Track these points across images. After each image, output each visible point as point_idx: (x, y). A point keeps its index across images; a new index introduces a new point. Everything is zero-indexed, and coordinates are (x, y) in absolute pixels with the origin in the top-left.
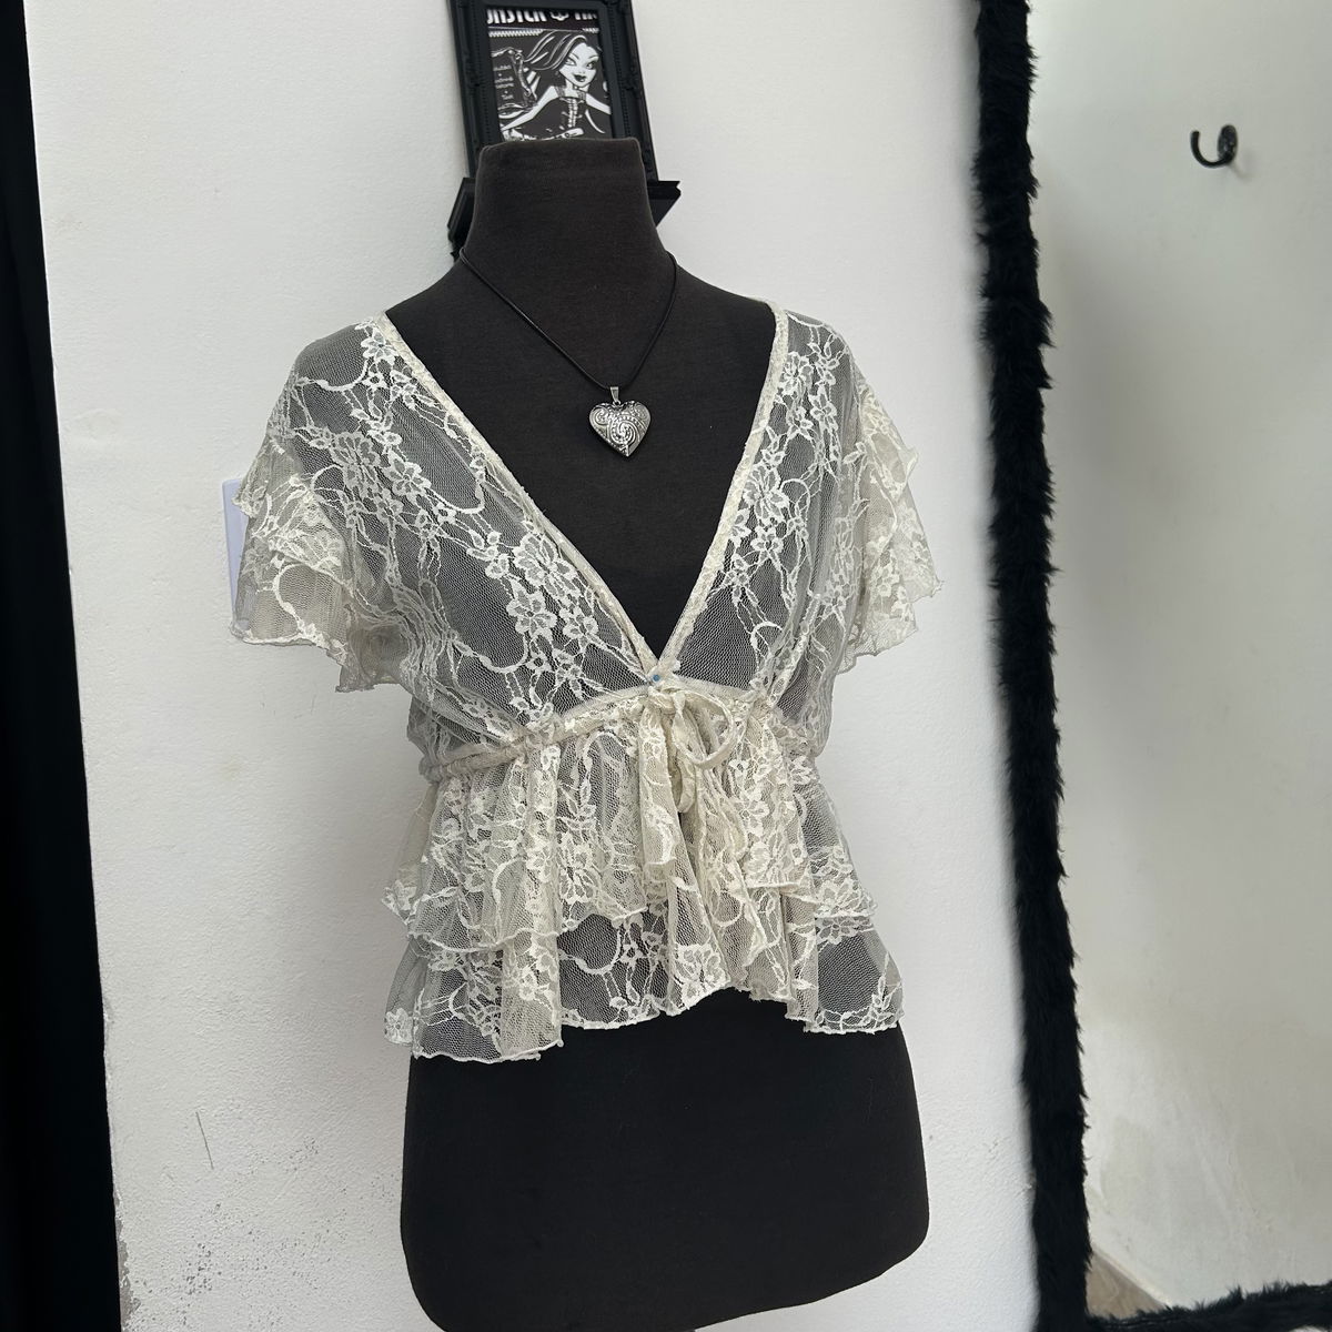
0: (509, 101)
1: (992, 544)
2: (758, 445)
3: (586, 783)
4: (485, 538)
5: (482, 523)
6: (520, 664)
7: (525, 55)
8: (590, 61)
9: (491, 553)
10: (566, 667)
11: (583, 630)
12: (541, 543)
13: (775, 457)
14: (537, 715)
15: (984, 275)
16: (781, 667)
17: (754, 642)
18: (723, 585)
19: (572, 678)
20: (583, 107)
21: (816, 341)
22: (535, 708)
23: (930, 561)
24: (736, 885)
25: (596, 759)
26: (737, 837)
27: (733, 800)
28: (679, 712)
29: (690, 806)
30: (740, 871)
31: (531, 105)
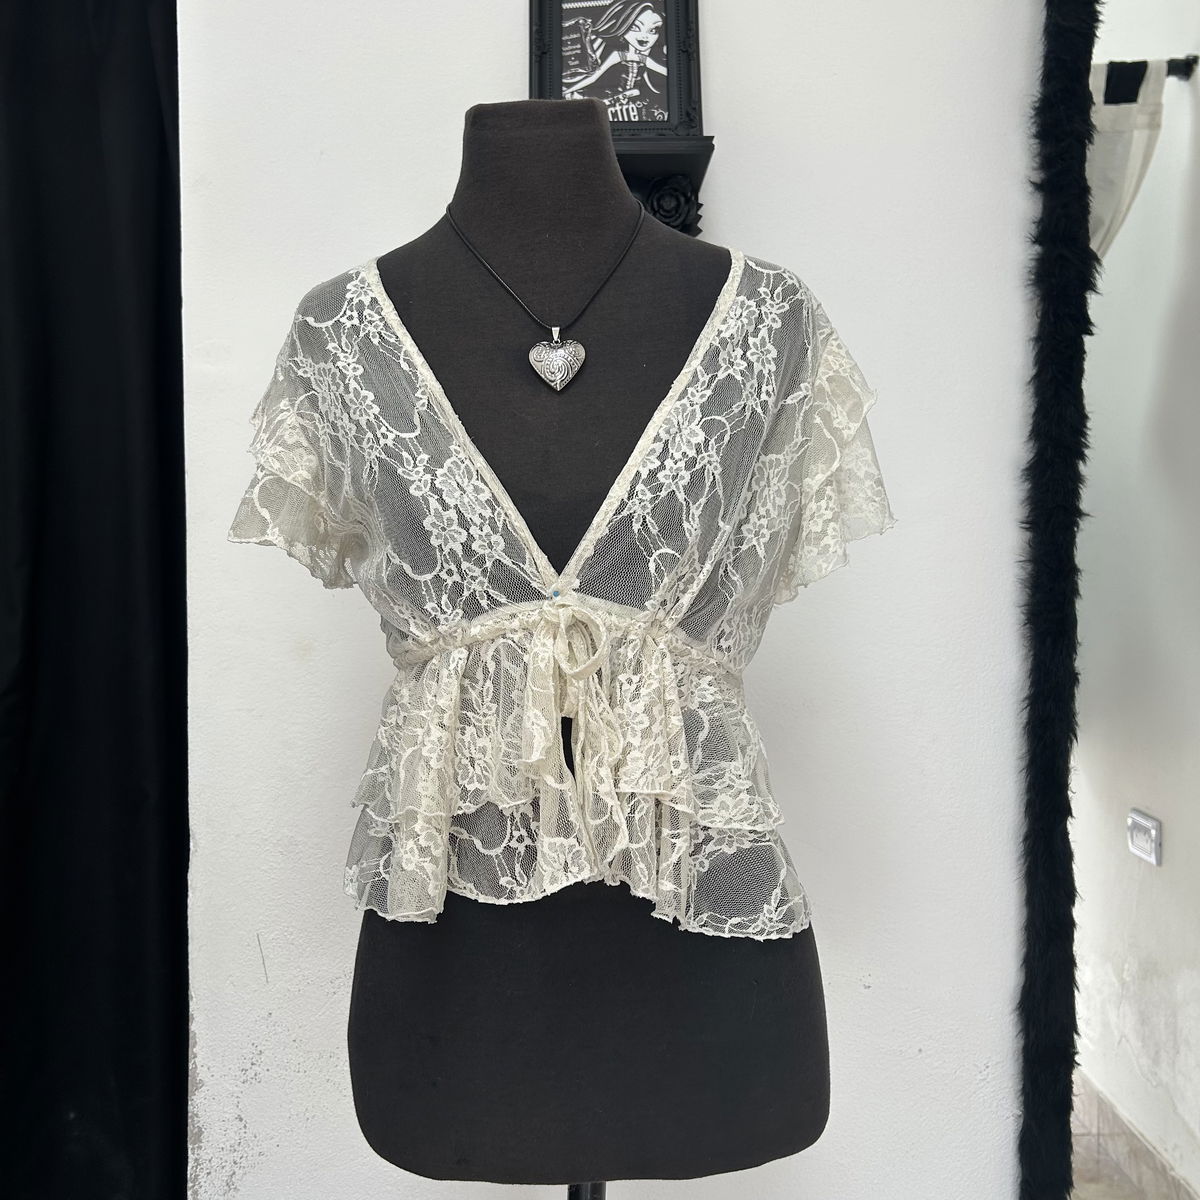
0: (574, 66)
2: (685, 384)
3: (489, 683)
4: (415, 459)
5: (414, 445)
6: (434, 573)
7: (594, 23)
9: (418, 473)
10: (474, 578)
11: (490, 546)
12: (463, 466)
13: (700, 395)
14: (446, 619)
15: (1034, 223)
16: (684, 592)
17: (652, 566)
18: (625, 513)
19: (479, 588)
20: (642, 69)
21: (767, 286)
22: (445, 613)
23: (885, 499)
24: (605, 788)
25: (498, 663)
26: (616, 744)
27: (618, 710)
28: (562, 626)
29: (574, 712)
30: (610, 775)
31: (594, 70)
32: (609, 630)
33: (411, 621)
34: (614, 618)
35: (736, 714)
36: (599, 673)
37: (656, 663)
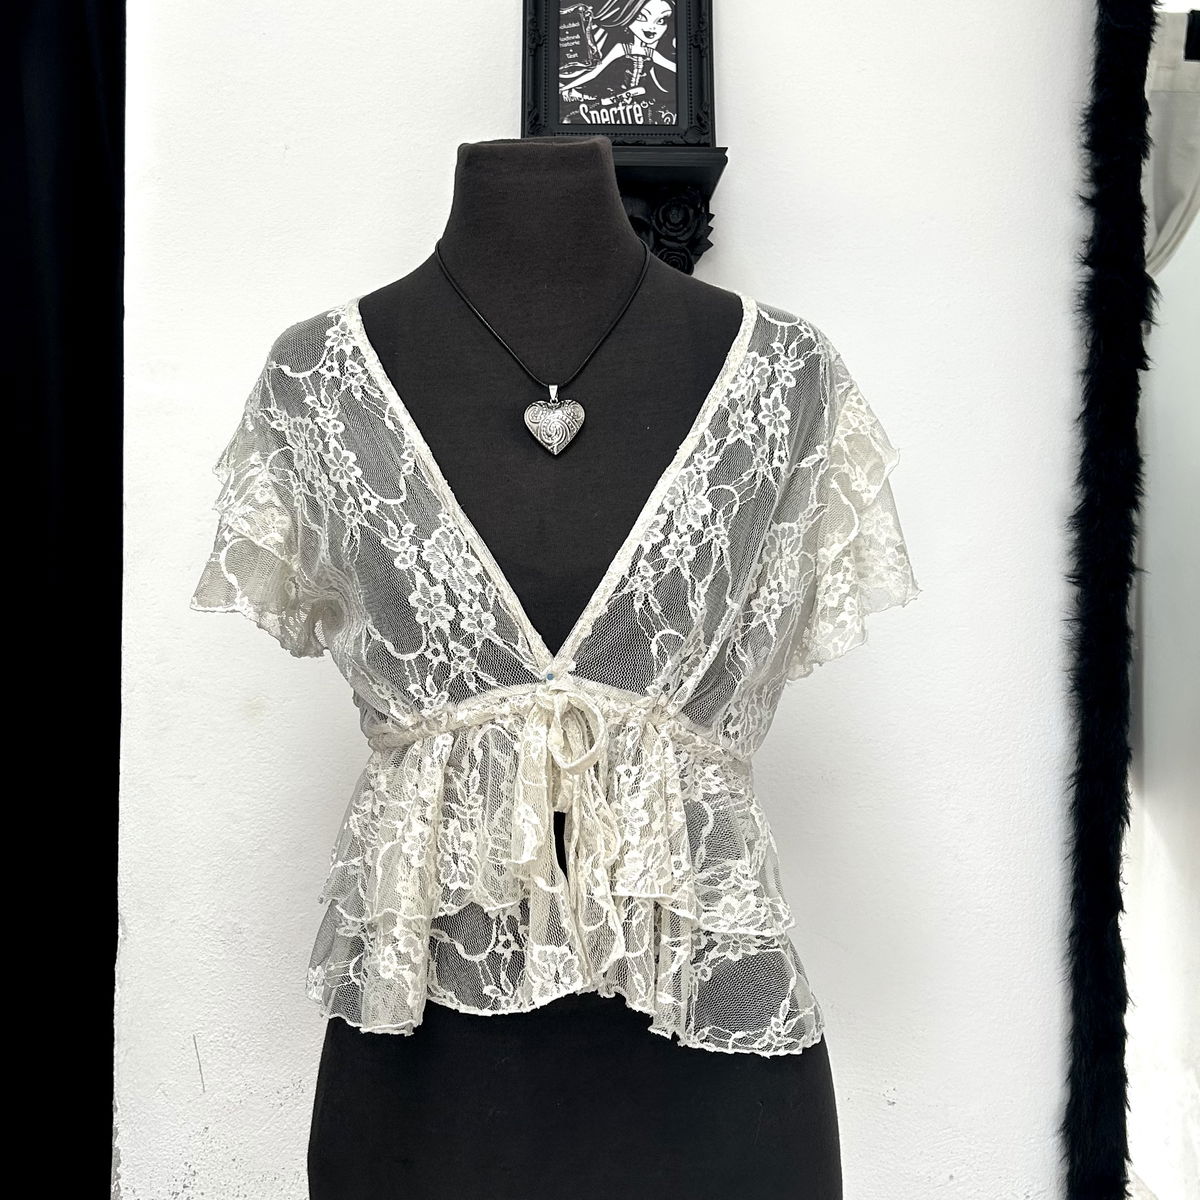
0: (573, 60)
2: (691, 449)
3: (475, 773)
4: (400, 528)
5: (399, 513)
6: (419, 652)
8: (662, 16)
10: (461, 659)
11: (480, 624)
12: (452, 537)
13: (708, 462)
14: (431, 703)
16: (688, 675)
17: (654, 648)
18: (626, 590)
19: (466, 670)
20: (649, 64)
21: (782, 341)
22: (429, 696)
23: (908, 566)
24: (601, 891)
25: (486, 751)
26: (613, 842)
27: (615, 805)
28: (558, 715)
29: (568, 807)
30: (607, 878)
31: (595, 64)
32: (606, 716)
33: (391, 702)
34: (612, 703)
35: (743, 806)
36: (596, 767)
37: (657, 754)
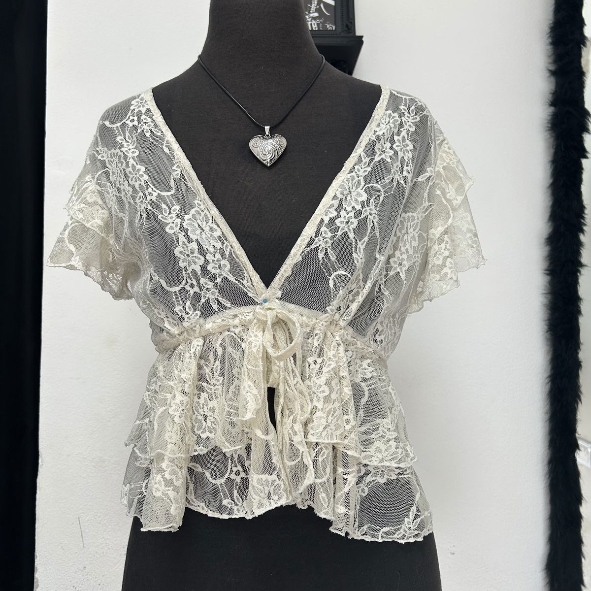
1: (547, 248)
2: (353, 163)
3: (218, 363)
4: (170, 209)
5: (170, 200)
6: (181, 286)
9: (171, 218)
10: (208, 290)
11: (220, 267)
12: (203, 214)
13: (363, 171)
14: (189, 318)
15: (551, 93)
16: (352, 301)
17: (331, 283)
18: (313, 246)
19: (212, 297)
20: (320, 1)
21: (405, 105)
22: (188, 313)
24: (298, 438)
25: (224, 348)
26: (306, 407)
27: (307, 382)
28: (269, 323)
29: (276, 384)
30: (302, 430)
32: (302, 326)
33: (166, 319)
34: (304, 318)
35: (385, 386)
36: (294, 356)
37: (333, 350)
